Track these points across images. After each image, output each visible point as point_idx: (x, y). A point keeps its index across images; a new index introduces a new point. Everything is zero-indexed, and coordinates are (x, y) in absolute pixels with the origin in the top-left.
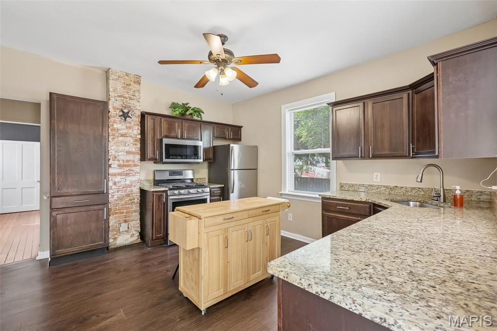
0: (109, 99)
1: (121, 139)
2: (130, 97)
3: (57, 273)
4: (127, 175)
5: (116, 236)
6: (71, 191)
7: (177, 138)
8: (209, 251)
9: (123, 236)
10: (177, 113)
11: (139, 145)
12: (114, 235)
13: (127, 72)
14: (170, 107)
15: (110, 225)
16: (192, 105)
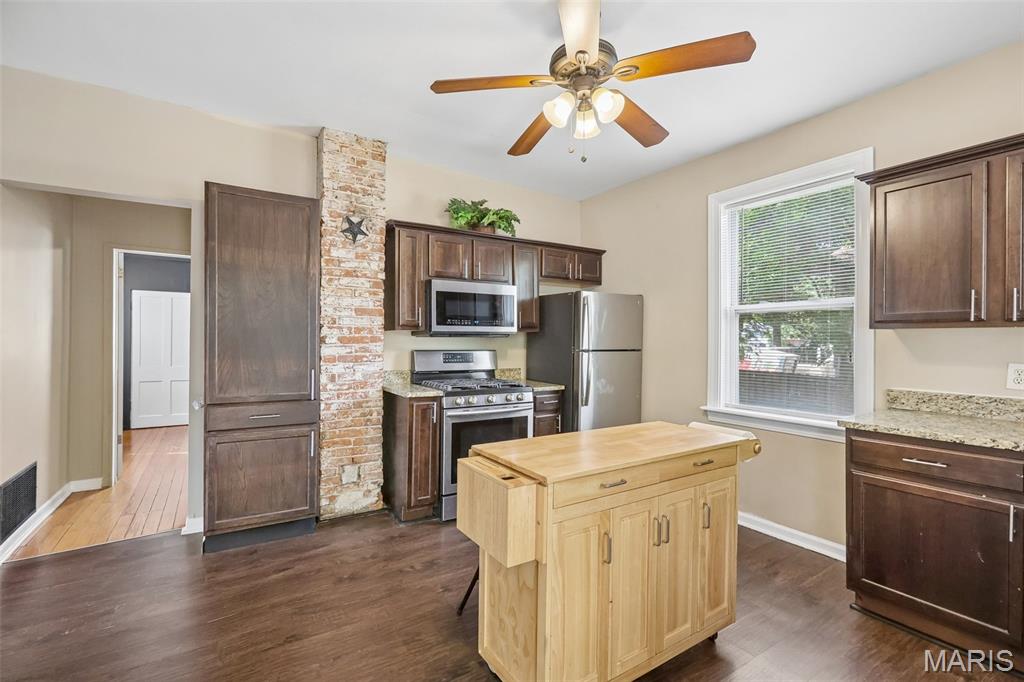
0: (322, 195)
1: (345, 281)
2: (363, 190)
3: (216, 571)
4: (357, 360)
5: (335, 493)
6: (245, 394)
7: (461, 278)
8: (563, 575)
9: (348, 493)
10: (461, 222)
11: (382, 295)
12: (330, 490)
13: (360, 135)
14: (447, 211)
15: (323, 467)
16: (492, 205)
